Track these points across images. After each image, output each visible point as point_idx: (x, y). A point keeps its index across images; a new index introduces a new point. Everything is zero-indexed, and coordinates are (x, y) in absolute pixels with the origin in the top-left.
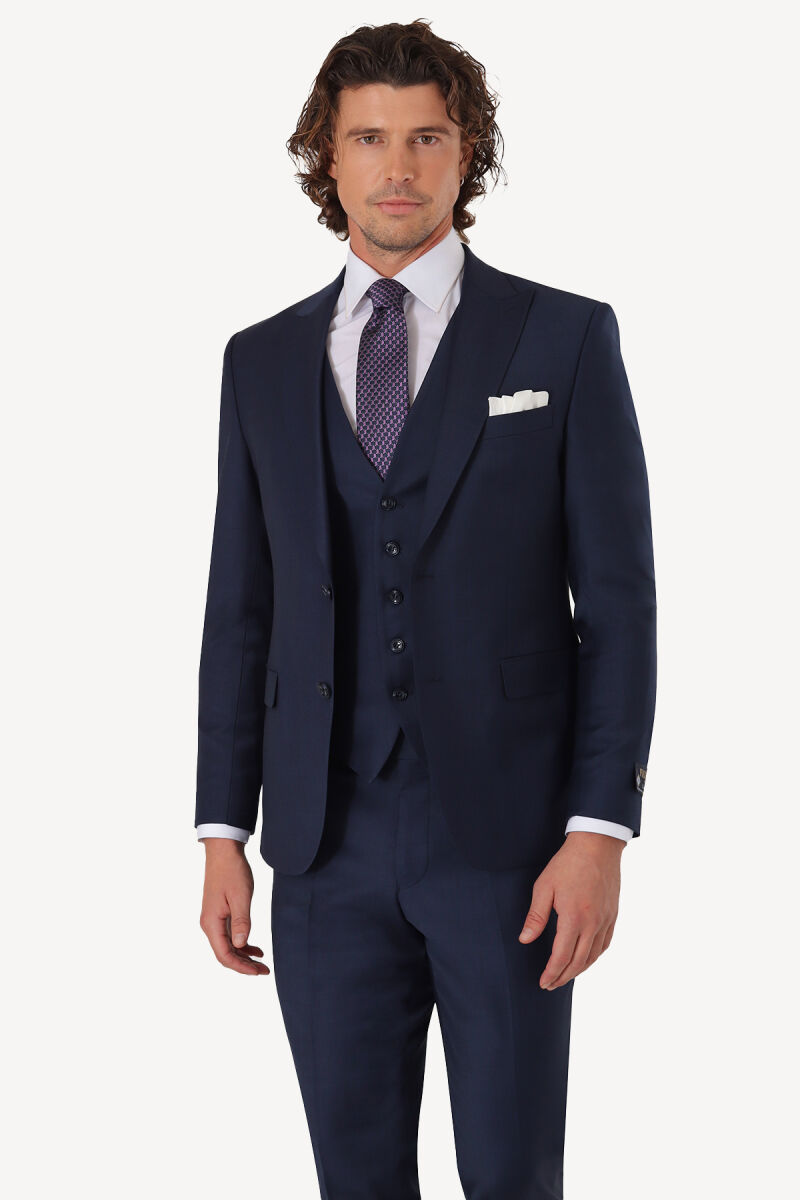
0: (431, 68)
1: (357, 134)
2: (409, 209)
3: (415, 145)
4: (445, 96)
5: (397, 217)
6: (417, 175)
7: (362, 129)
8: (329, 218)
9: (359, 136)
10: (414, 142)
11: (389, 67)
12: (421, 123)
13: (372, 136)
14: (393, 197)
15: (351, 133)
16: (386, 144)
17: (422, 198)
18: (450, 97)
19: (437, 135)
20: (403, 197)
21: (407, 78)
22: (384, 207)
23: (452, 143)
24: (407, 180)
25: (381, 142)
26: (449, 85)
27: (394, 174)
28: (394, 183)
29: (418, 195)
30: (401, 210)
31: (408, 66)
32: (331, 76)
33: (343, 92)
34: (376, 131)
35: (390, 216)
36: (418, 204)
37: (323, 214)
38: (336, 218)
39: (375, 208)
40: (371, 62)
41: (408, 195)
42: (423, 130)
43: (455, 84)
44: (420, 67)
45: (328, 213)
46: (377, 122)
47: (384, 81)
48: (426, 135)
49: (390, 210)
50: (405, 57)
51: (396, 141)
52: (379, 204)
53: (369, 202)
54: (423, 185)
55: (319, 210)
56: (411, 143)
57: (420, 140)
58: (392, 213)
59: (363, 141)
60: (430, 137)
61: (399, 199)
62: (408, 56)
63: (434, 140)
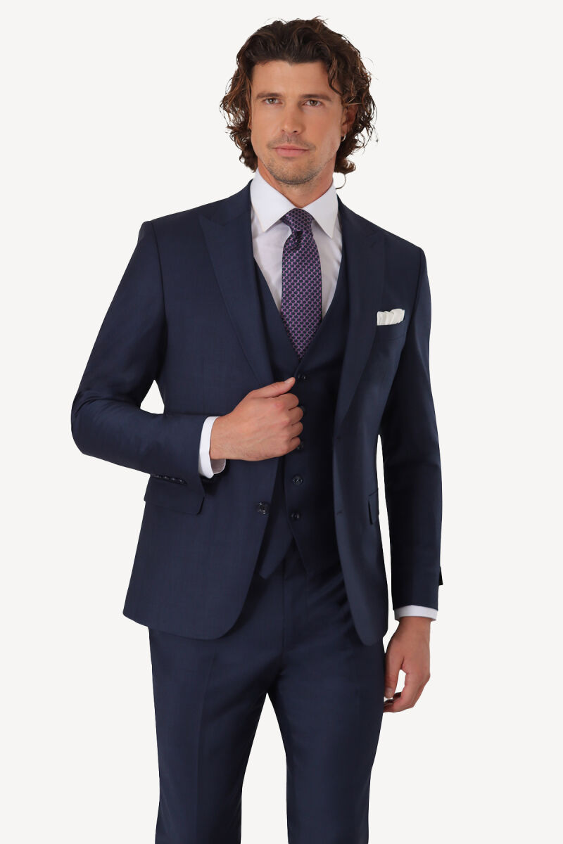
0: (317, 51)
1: (263, 97)
2: (297, 154)
3: (304, 107)
4: (328, 71)
5: (288, 159)
6: (304, 129)
7: (266, 93)
8: (246, 158)
9: (264, 98)
10: (304, 104)
11: (287, 48)
12: (309, 90)
13: (273, 98)
14: (286, 144)
15: (259, 96)
16: (283, 105)
17: (308, 146)
18: (331, 72)
19: (321, 100)
20: (293, 144)
21: (300, 57)
22: (279, 151)
23: (335, 107)
24: (295, 131)
25: (280, 103)
26: (330, 64)
27: (286, 127)
28: (286, 134)
29: (305, 143)
30: (292, 153)
31: (300, 49)
32: (248, 55)
33: (256, 67)
34: (276, 95)
35: (284, 158)
36: (305, 150)
37: (243, 155)
38: (251, 159)
39: (274, 151)
40: (274, 45)
41: (296, 142)
42: (310, 96)
43: (335, 63)
44: (309, 49)
45: (246, 154)
46: (277, 89)
47: (284, 59)
48: (312, 99)
49: (284, 153)
50: (299, 41)
51: (290, 104)
52: (276, 148)
53: (269, 146)
54: (310, 136)
55: (240, 152)
56: (300, 105)
57: (308, 103)
58: (285, 156)
59: (267, 102)
60: (317, 102)
61: (289, 145)
62: (301, 41)
63: (319, 103)
